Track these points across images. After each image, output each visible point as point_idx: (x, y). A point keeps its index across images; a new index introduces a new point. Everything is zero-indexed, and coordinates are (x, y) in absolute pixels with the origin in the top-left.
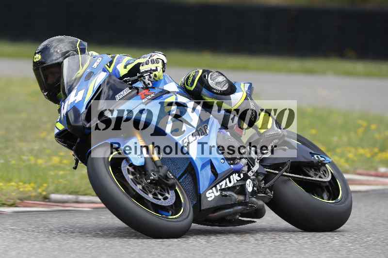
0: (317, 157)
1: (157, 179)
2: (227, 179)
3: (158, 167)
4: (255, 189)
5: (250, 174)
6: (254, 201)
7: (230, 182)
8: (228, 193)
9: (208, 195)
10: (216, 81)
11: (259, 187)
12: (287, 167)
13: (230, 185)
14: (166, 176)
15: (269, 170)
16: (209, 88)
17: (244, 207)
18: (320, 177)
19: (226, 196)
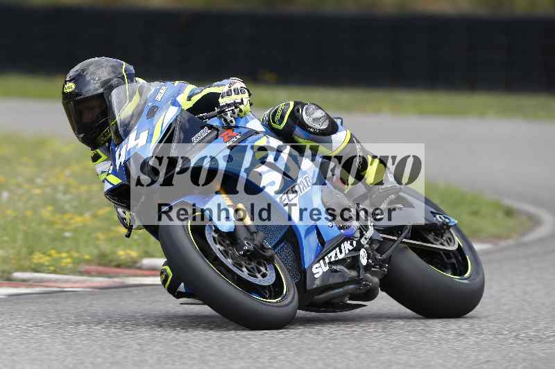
0: (440, 217)
1: (252, 249)
2: (337, 249)
3: (252, 234)
4: (371, 261)
5: (363, 241)
6: (369, 278)
7: (341, 252)
8: (338, 267)
9: (314, 270)
10: (313, 117)
11: (375, 259)
12: (407, 231)
13: (340, 257)
14: (263, 245)
15: (385, 236)
16: (304, 126)
17: (356, 286)
18: (442, 244)
19: (336, 271)
